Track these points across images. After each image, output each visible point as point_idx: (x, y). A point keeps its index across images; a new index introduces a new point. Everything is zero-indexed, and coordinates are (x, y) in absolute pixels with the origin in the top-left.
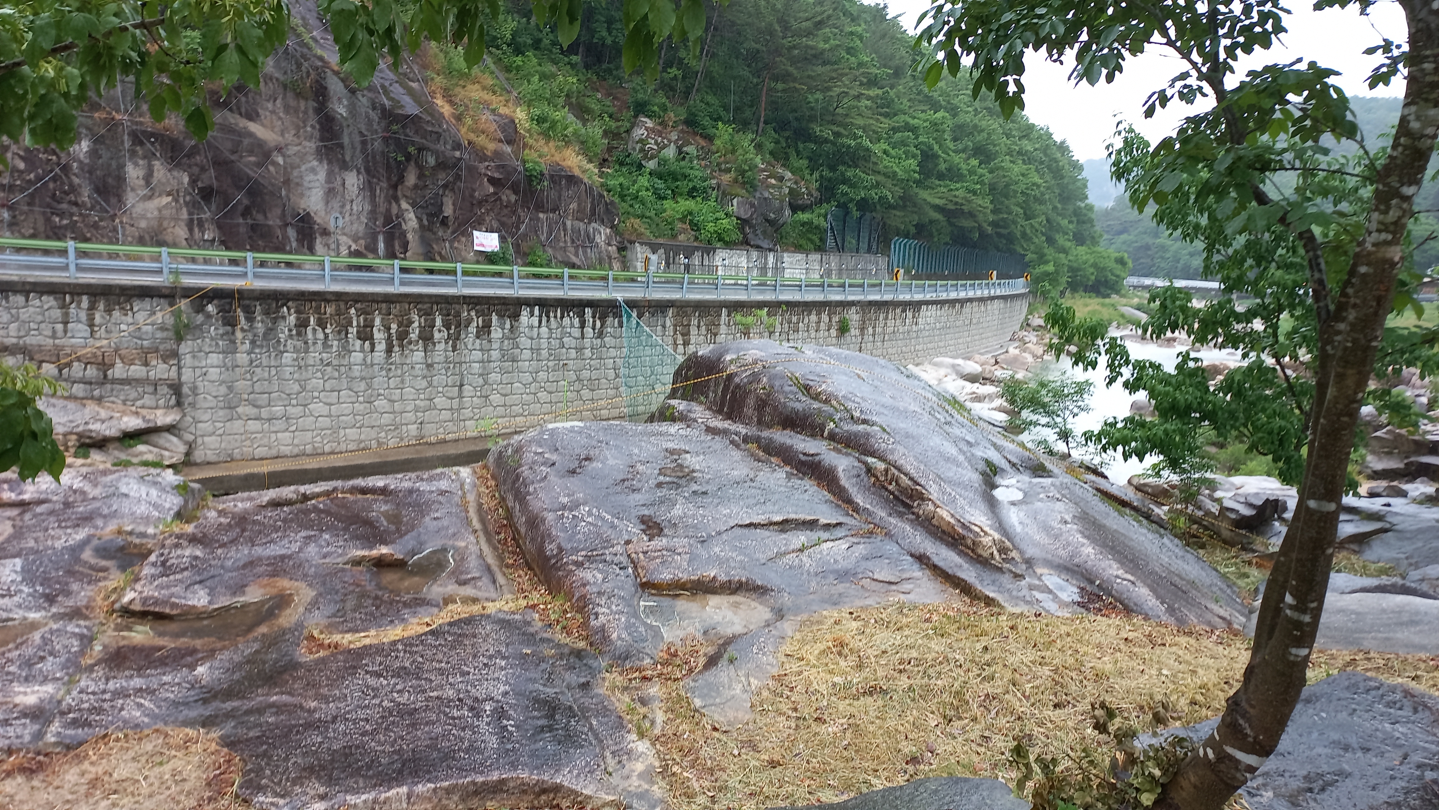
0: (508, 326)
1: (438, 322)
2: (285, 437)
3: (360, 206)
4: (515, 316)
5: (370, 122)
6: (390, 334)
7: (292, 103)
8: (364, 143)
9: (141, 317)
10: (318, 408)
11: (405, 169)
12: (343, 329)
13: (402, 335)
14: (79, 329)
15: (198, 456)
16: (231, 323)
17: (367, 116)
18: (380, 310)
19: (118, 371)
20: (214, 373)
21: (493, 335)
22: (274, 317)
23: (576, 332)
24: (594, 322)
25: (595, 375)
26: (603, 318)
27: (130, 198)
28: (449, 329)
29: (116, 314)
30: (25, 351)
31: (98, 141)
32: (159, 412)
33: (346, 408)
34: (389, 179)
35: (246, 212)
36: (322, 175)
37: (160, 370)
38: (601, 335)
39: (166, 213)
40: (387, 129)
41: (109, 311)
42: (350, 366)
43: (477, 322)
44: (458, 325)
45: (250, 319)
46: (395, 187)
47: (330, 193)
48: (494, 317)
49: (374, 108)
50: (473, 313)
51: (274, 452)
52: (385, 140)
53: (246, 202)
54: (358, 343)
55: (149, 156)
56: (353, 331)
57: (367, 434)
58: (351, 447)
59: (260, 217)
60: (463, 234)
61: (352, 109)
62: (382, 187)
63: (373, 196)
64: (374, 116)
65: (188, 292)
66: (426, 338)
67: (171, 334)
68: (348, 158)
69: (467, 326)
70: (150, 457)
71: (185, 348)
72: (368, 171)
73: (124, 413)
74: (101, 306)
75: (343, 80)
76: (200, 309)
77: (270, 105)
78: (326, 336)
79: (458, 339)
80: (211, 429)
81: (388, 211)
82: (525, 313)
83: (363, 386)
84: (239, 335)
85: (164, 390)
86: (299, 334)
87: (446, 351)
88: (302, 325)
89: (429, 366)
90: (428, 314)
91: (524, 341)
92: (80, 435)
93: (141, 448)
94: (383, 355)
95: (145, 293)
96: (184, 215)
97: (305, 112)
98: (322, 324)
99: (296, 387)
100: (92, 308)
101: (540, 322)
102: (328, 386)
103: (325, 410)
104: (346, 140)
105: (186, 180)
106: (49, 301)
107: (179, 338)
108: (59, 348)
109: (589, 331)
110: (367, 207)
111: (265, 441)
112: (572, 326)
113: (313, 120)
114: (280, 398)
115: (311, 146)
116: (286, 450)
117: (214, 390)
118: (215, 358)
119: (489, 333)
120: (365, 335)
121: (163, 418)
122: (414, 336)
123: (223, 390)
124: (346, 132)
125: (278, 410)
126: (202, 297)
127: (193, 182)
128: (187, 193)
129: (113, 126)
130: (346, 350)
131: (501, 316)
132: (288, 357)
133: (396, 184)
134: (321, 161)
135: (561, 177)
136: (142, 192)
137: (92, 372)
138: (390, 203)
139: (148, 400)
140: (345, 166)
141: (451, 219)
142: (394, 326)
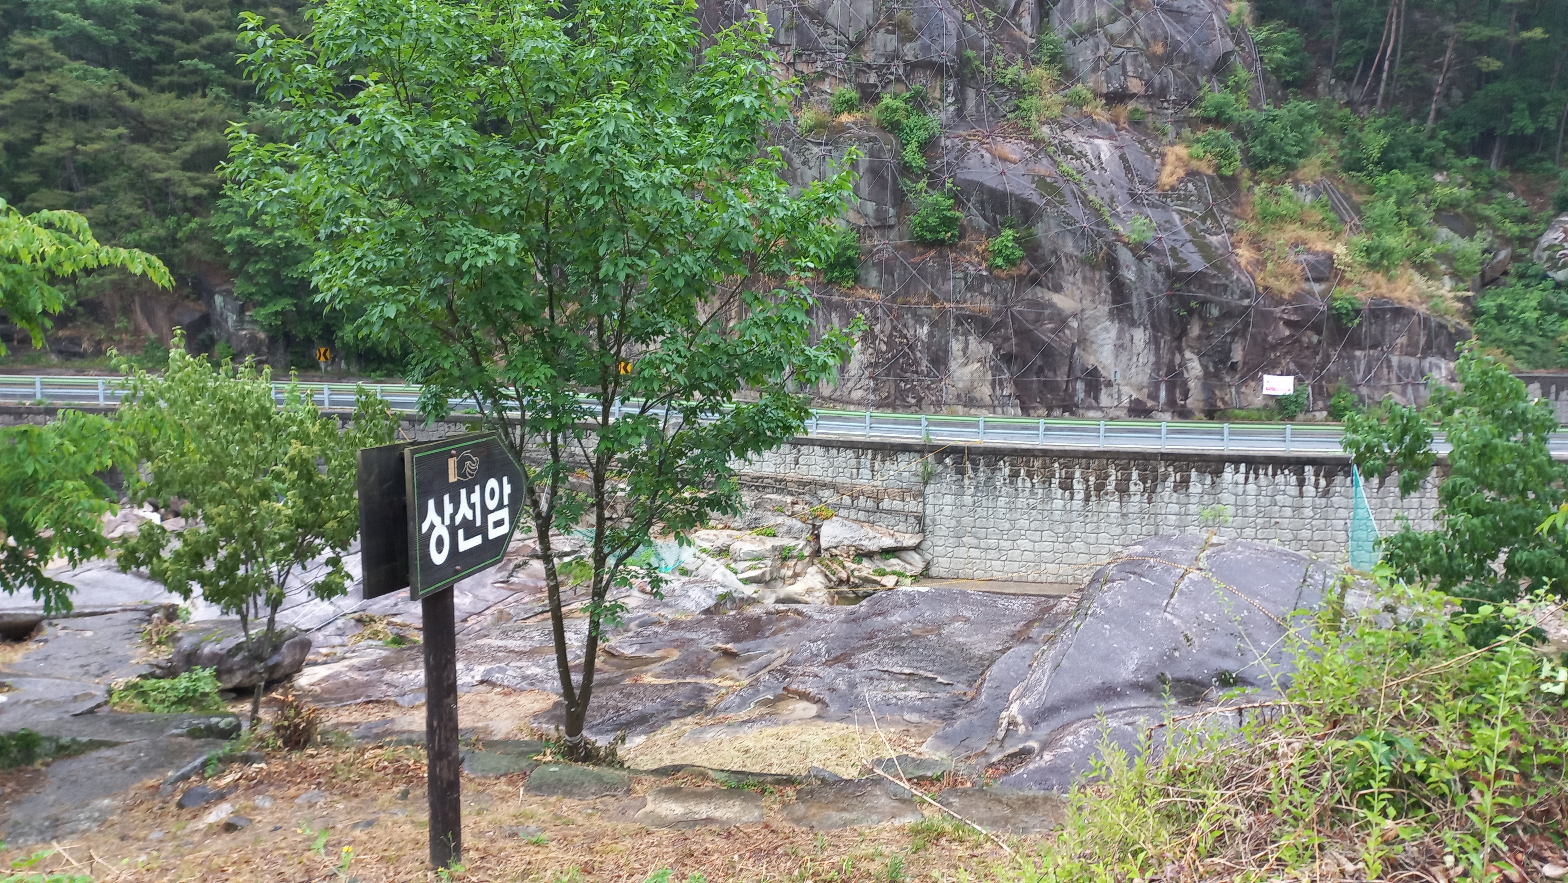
0: (1208, 480)
1: (1135, 475)
2: (997, 564)
3: (1146, 358)
4: (1218, 472)
5: (1156, 283)
6: (1088, 487)
7: (1089, 274)
8: (1150, 302)
9: (903, 466)
10: (1023, 543)
11: (1188, 323)
12: (1047, 480)
13: (1100, 487)
14: (866, 473)
15: (934, 571)
16: (961, 472)
17: (1153, 278)
18: (1080, 464)
19: (886, 504)
20: (947, 510)
21: (1191, 490)
22: (993, 467)
23: (1293, 491)
24: (1317, 481)
25: (1317, 535)
26: (1329, 477)
27: (953, 365)
28: (1145, 483)
29: (888, 463)
30: (833, 486)
31: (933, 325)
32: (907, 536)
33: (1047, 546)
34: (1172, 332)
35: (1040, 371)
36: (1113, 333)
37: (913, 505)
38: (1326, 493)
39: (976, 375)
40: (1171, 288)
41: (883, 461)
42: (1051, 511)
43: (1174, 477)
44: (1155, 480)
45: (975, 470)
46: (1179, 339)
47: (1120, 347)
48: (1194, 474)
49: (1159, 271)
50: (1171, 469)
51: (988, 576)
52: (1170, 298)
53: (1039, 363)
54: (1060, 491)
55: (966, 333)
56: (1056, 481)
57: (1064, 569)
58: (1050, 579)
59: (1051, 374)
60: (1253, 378)
61: (1140, 273)
62: (1165, 341)
63: (1158, 348)
64: (1159, 277)
65: (932, 448)
66: (1123, 490)
67: (920, 479)
68: (1136, 317)
69: (1164, 481)
70: (897, 569)
71: (930, 489)
72: (1153, 326)
73: (884, 534)
74: (879, 457)
75: (1131, 250)
76: (940, 461)
77: (1071, 279)
78: (1033, 485)
79: (1153, 491)
80: (943, 552)
81: (1172, 361)
82: (1229, 469)
83: (1062, 528)
84: (967, 481)
85: (912, 520)
86: (1011, 483)
87: (1141, 502)
88: (1015, 475)
89: (1124, 515)
90: (1126, 468)
91: (1226, 497)
92: (857, 549)
93: (893, 561)
94: (1081, 503)
95: (906, 448)
96: (989, 377)
97: (1100, 281)
98: (1030, 475)
99: (1007, 526)
100: (874, 459)
101: (1247, 479)
102: (1033, 526)
103: (1029, 546)
104: (1134, 301)
105: (991, 349)
106: (850, 453)
107: (926, 483)
108: (853, 486)
109: (1309, 490)
110: (1152, 359)
111: (982, 566)
112: (1287, 484)
113: (1106, 286)
114: (994, 533)
115: (1104, 309)
116: (997, 575)
117: (945, 521)
118: (949, 499)
119: (1187, 488)
120: (1066, 485)
121: (910, 540)
122: (1110, 488)
123: (953, 523)
124: (1135, 293)
125: (993, 543)
126: (943, 452)
127: (997, 350)
128: (992, 359)
129: (943, 312)
130: (1049, 498)
131: (1201, 471)
132: (1002, 501)
133: (1180, 335)
134: (1112, 321)
135: (1385, 311)
136: (960, 361)
137: (870, 504)
138: (1173, 354)
139: (902, 527)
140: (1133, 324)
141: (1240, 364)
142: (1092, 479)
